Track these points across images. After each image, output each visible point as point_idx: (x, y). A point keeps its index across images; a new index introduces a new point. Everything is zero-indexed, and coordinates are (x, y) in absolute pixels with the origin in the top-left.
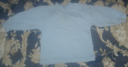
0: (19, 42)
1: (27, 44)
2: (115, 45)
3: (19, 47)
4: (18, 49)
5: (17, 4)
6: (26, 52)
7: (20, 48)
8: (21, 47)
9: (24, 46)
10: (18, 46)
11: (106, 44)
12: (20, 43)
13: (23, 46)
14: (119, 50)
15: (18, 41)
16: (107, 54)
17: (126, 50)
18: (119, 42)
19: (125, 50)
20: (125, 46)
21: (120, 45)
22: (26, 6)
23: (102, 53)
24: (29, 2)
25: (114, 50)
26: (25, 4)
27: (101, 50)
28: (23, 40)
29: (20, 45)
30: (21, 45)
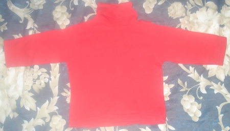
0: (46, 72)
1: (58, 75)
2: (202, 75)
3: (47, 80)
4: (45, 83)
6: (57, 87)
7: (49, 82)
8: (50, 79)
9: (55, 77)
10: (45, 78)
11: (189, 74)
13: (52, 77)
15: (45, 70)
16: (189, 89)
17: (219, 83)
18: (209, 70)
19: (217, 84)
20: (217, 77)
21: (210, 74)
22: (56, 11)
23: (182, 88)
24: (61, 6)
25: (200, 84)
26: (54, 9)
27: (180, 82)
28: (52, 68)
30: (50, 76)
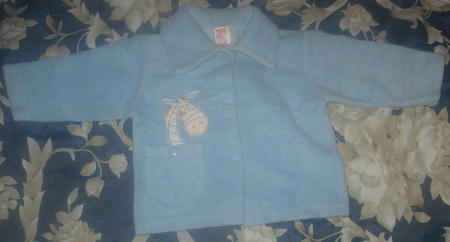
5: (14, 51)
12: (19, 188)
14: (359, 232)
29: (16, 194)
